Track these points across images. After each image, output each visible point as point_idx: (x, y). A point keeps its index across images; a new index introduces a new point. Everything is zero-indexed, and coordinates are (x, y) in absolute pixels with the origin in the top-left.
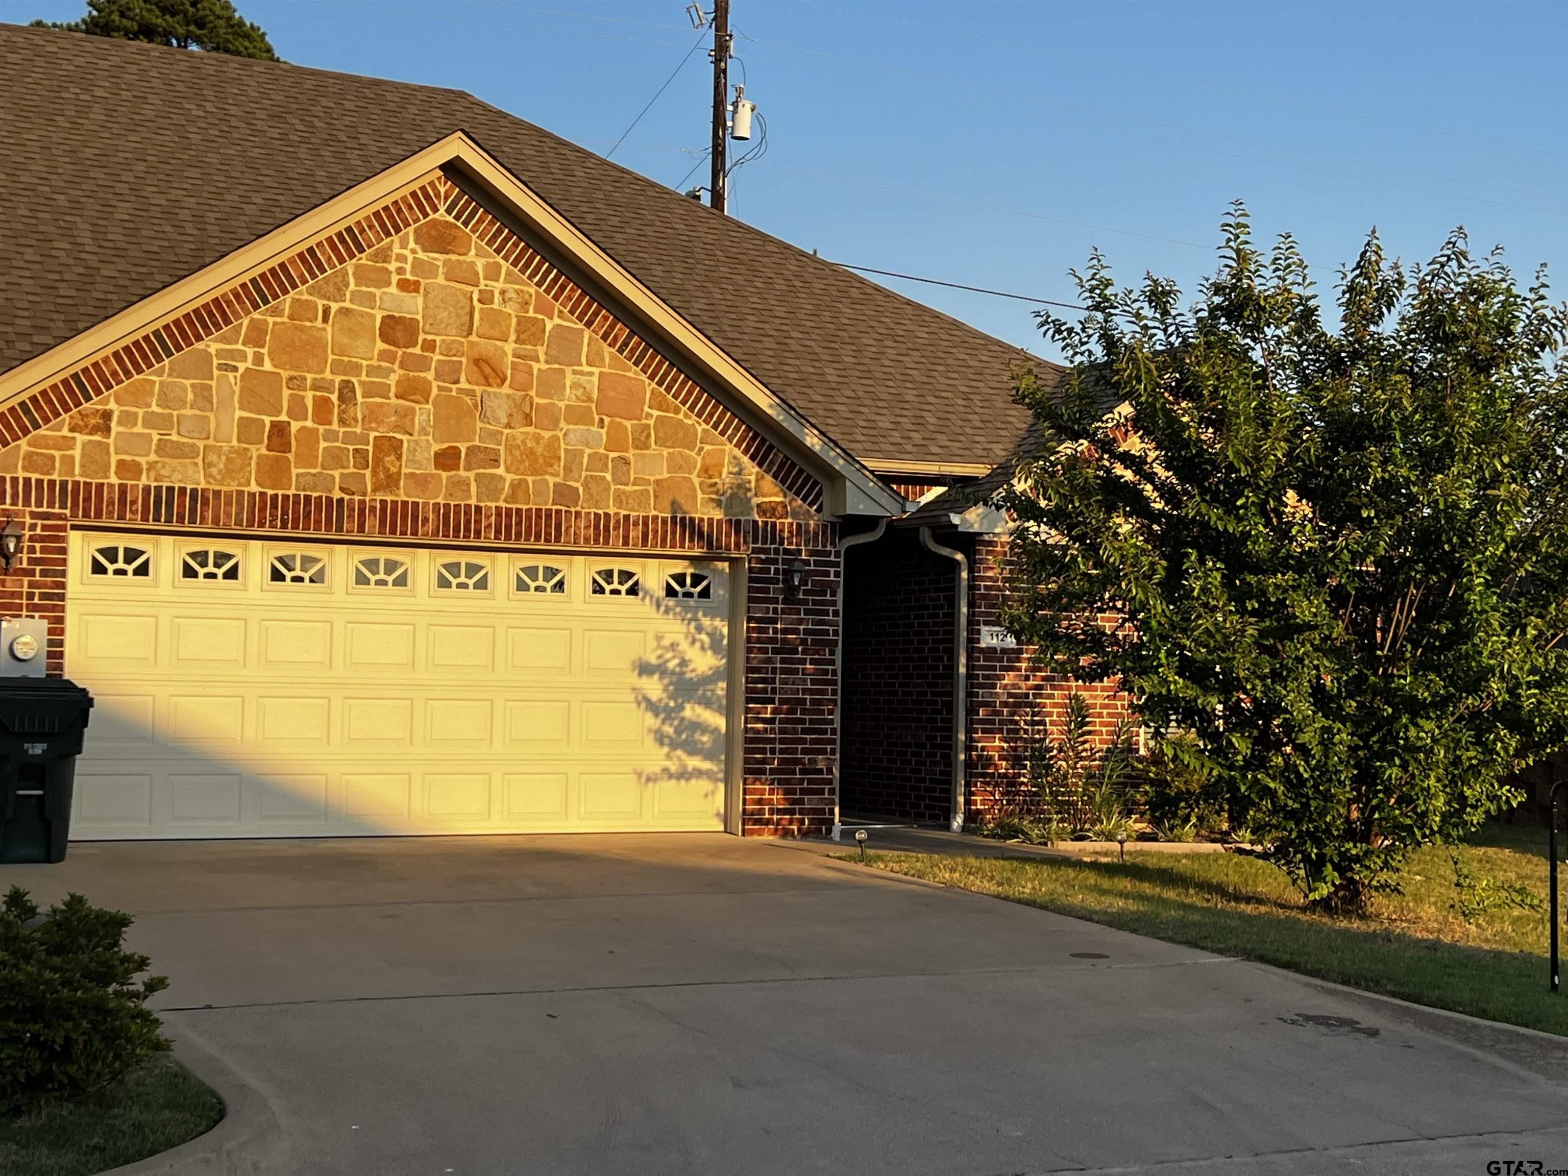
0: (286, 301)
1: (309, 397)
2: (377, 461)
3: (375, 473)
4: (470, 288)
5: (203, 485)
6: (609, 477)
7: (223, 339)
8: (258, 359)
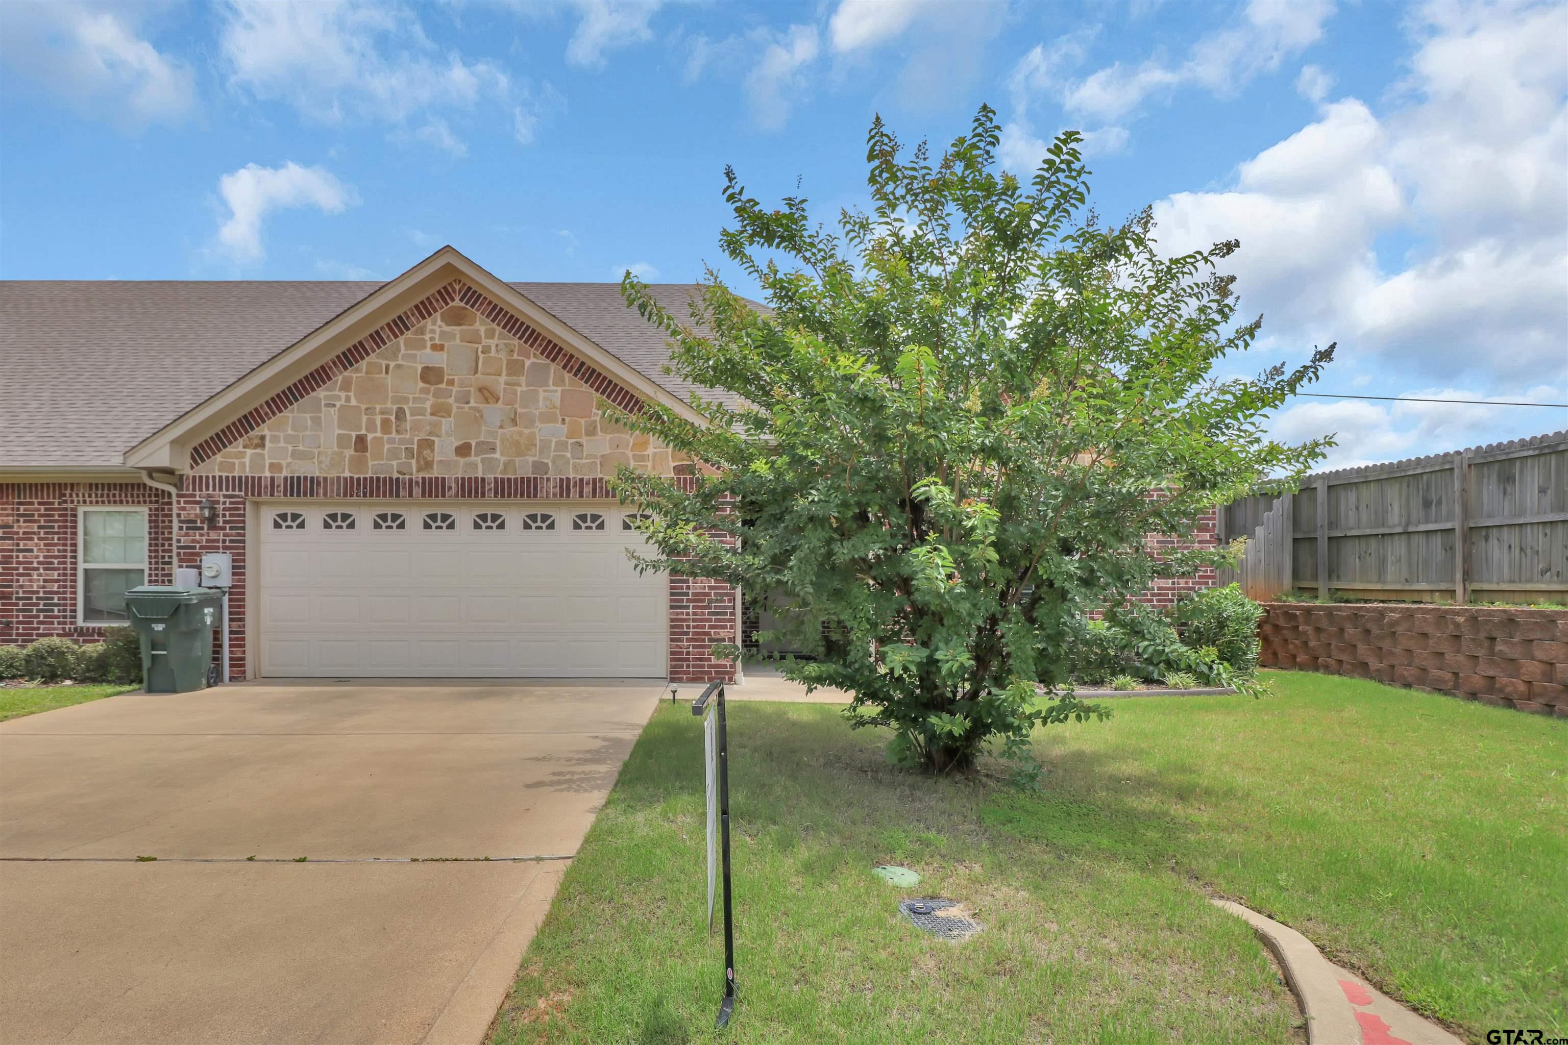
0: (363, 364)
1: (378, 420)
2: (419, 453)
3: (418, 462)
4: (476, 346)
5: (317, 474)
6: (569, 455)
7: (327, 390)
8: (348, 399)
